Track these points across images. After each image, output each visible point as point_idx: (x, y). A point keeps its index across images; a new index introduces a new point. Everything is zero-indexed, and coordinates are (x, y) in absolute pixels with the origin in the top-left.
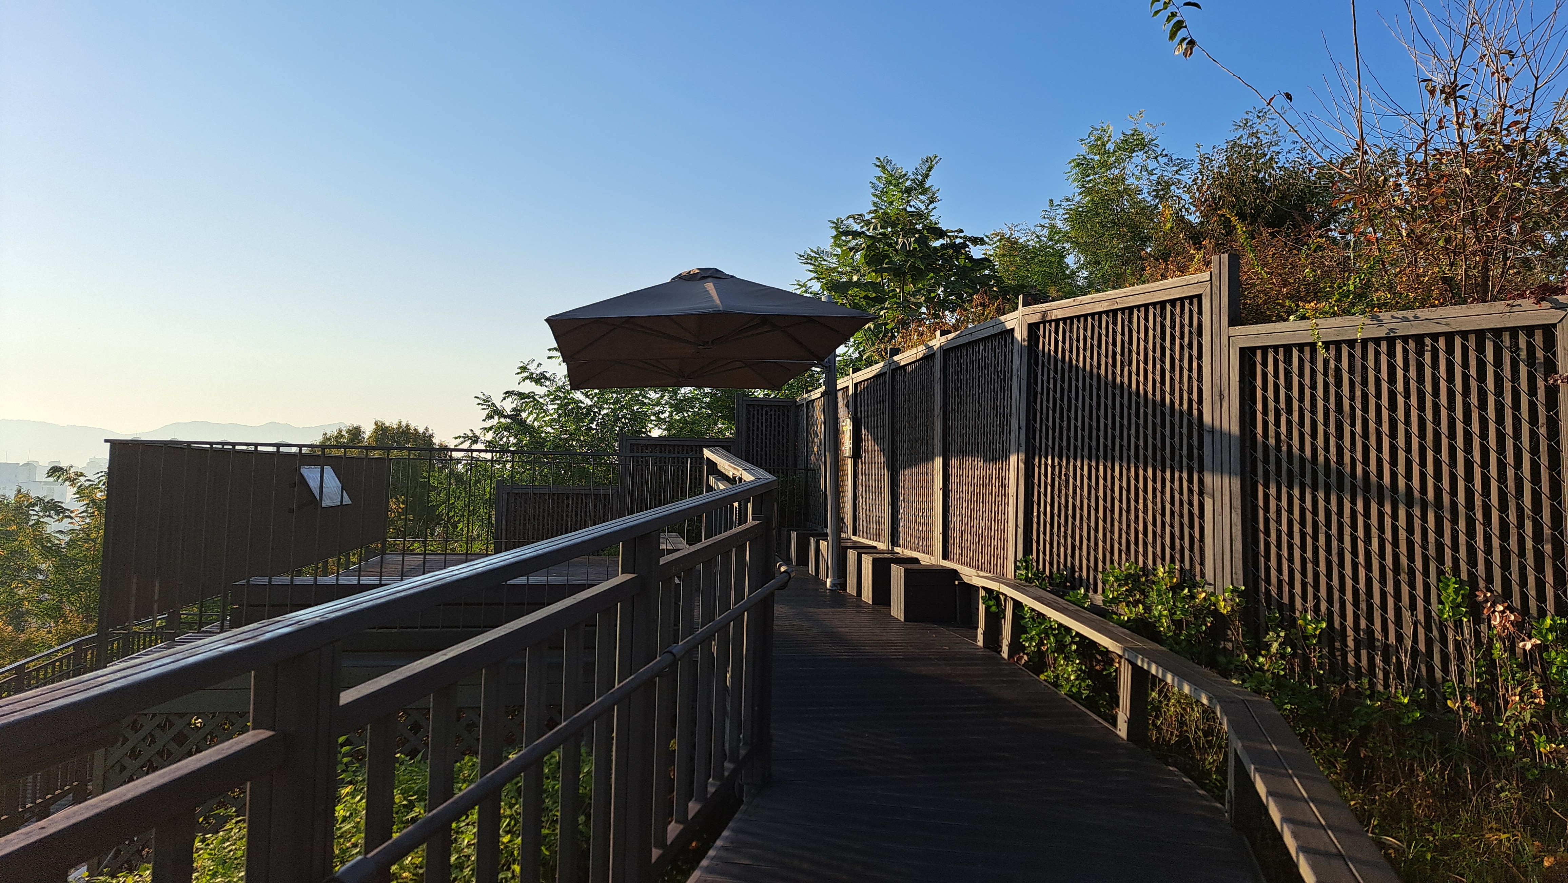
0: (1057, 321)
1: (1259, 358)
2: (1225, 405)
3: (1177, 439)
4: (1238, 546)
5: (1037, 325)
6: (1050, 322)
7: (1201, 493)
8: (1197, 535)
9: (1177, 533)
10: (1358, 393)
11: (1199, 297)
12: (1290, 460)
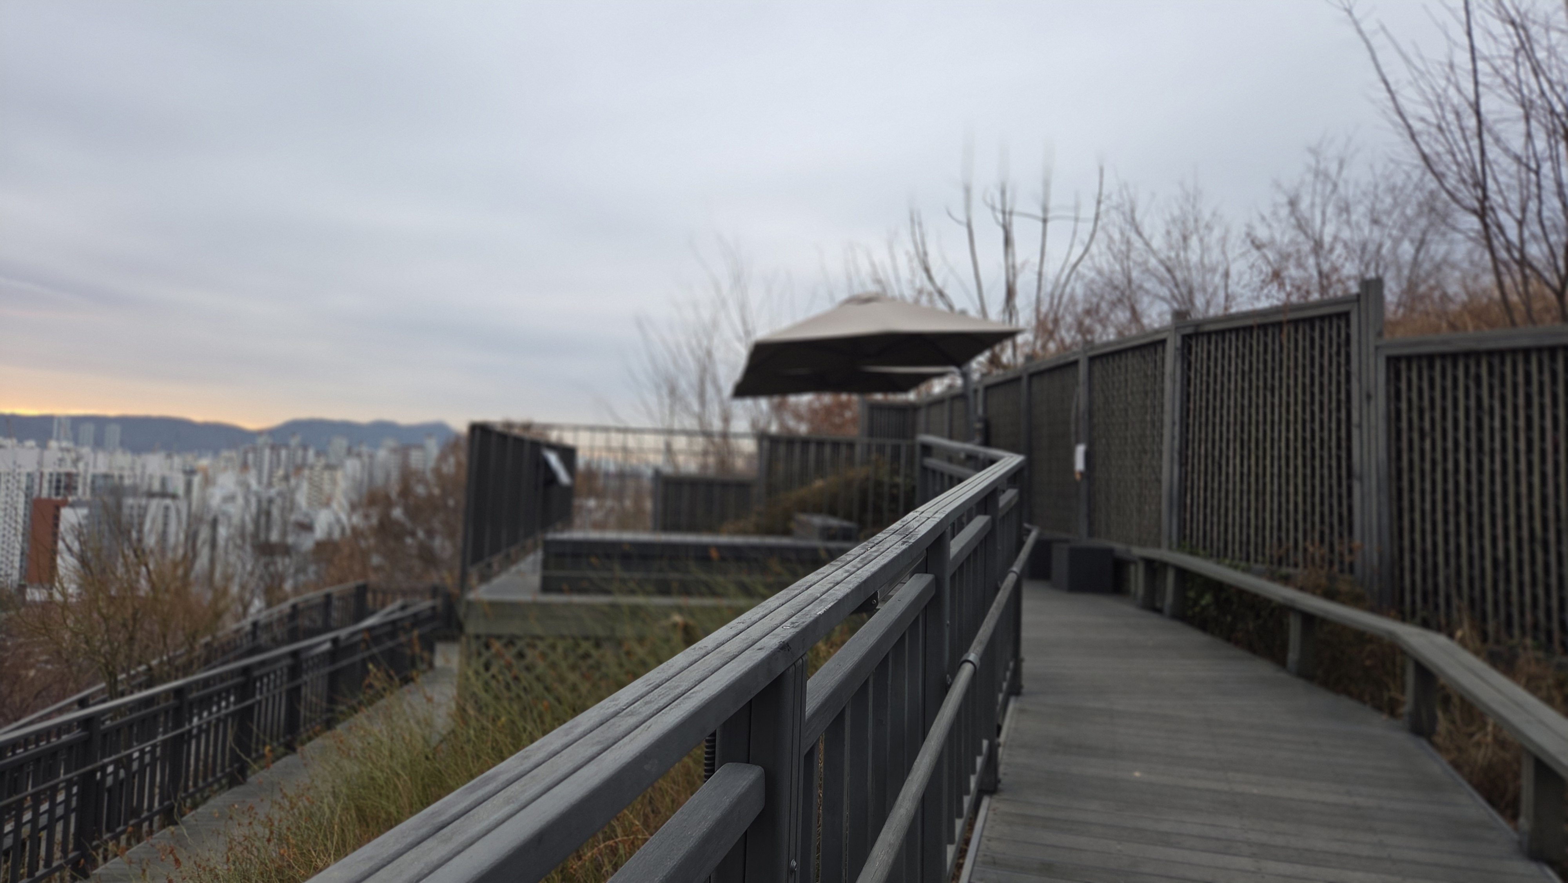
1: (1403, 365)
3: (1326, 432)
7: (1349, 477)
8: (1345, 513)
9: (1327, 512)
10: (1497, 393)
11: (1346, 315)
12: (1433, 450)
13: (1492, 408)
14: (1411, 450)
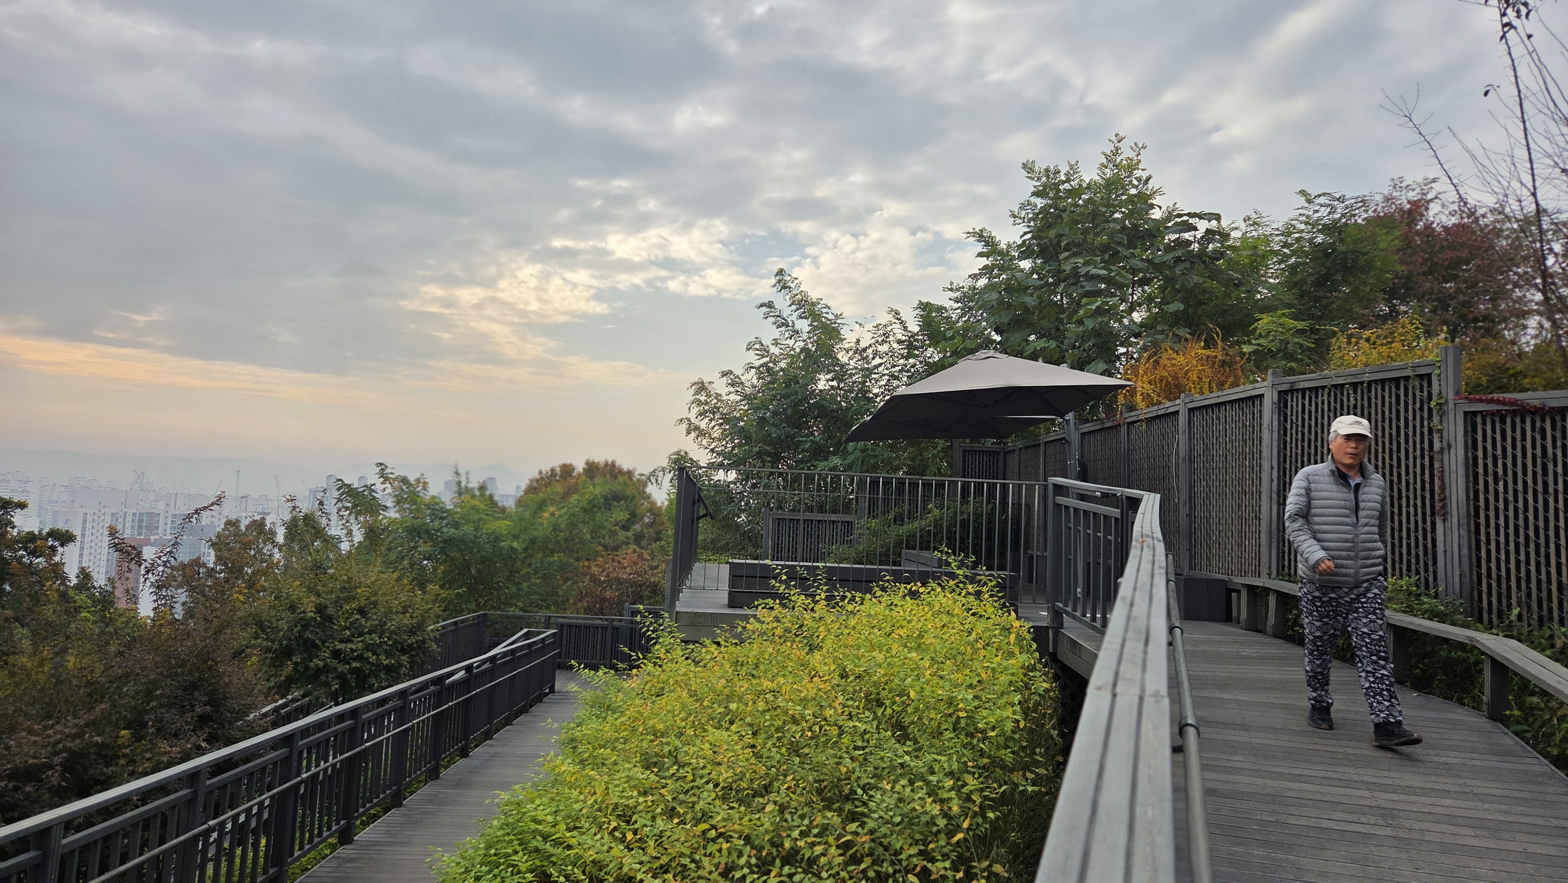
0: (1303, 390)
1: (1479, 420)
2: (1453, 451)
3: (1411, 476)
4: (1465, 552)
5: (1286, 392)
6: (1297, 390)
7: (1433, 514)
8: (1430, 545)
9: (1413, 544)
11: (1429, 376)
12: (1506, 491)
14: (1486, 491)
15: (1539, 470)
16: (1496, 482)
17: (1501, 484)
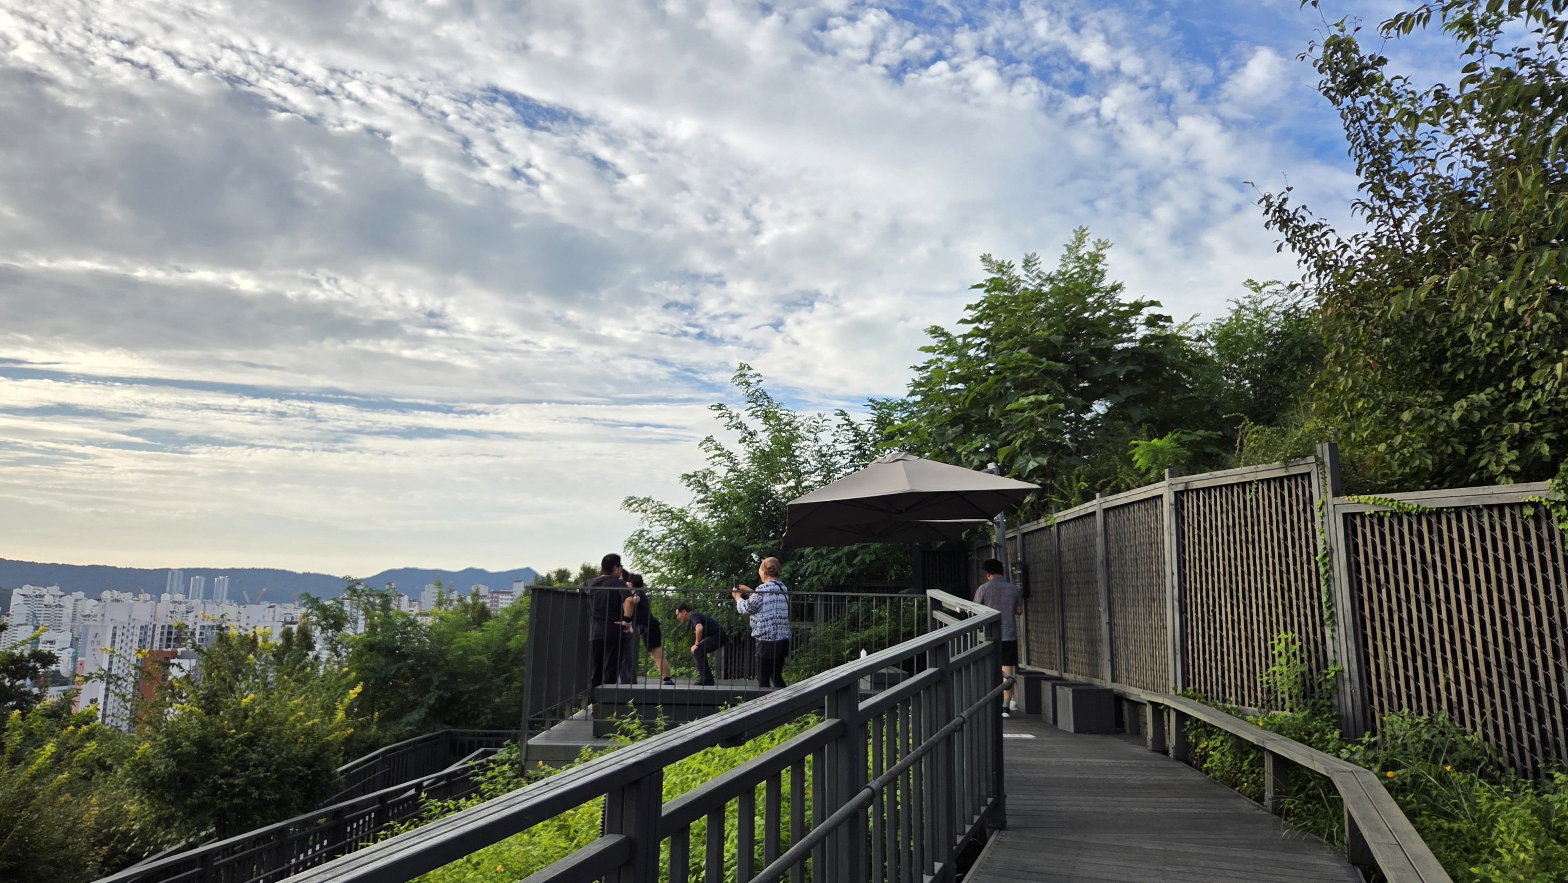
0: (1198, 490)
1: (1358, 522)
2: (1335, 556)
5: (1182, 493)
6: (1192, 490)
7: (1322, 624)
11: (1309, 474)
12: (1389, 600)
13: (1434, 561)
14: (1371, 600)
15: (1420, 576)
16: (1379, 591)
17: (1384, 591)
